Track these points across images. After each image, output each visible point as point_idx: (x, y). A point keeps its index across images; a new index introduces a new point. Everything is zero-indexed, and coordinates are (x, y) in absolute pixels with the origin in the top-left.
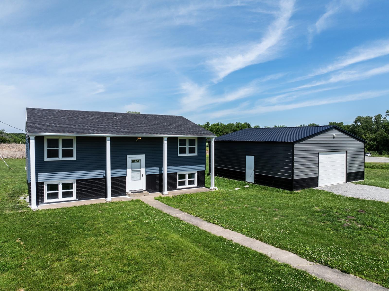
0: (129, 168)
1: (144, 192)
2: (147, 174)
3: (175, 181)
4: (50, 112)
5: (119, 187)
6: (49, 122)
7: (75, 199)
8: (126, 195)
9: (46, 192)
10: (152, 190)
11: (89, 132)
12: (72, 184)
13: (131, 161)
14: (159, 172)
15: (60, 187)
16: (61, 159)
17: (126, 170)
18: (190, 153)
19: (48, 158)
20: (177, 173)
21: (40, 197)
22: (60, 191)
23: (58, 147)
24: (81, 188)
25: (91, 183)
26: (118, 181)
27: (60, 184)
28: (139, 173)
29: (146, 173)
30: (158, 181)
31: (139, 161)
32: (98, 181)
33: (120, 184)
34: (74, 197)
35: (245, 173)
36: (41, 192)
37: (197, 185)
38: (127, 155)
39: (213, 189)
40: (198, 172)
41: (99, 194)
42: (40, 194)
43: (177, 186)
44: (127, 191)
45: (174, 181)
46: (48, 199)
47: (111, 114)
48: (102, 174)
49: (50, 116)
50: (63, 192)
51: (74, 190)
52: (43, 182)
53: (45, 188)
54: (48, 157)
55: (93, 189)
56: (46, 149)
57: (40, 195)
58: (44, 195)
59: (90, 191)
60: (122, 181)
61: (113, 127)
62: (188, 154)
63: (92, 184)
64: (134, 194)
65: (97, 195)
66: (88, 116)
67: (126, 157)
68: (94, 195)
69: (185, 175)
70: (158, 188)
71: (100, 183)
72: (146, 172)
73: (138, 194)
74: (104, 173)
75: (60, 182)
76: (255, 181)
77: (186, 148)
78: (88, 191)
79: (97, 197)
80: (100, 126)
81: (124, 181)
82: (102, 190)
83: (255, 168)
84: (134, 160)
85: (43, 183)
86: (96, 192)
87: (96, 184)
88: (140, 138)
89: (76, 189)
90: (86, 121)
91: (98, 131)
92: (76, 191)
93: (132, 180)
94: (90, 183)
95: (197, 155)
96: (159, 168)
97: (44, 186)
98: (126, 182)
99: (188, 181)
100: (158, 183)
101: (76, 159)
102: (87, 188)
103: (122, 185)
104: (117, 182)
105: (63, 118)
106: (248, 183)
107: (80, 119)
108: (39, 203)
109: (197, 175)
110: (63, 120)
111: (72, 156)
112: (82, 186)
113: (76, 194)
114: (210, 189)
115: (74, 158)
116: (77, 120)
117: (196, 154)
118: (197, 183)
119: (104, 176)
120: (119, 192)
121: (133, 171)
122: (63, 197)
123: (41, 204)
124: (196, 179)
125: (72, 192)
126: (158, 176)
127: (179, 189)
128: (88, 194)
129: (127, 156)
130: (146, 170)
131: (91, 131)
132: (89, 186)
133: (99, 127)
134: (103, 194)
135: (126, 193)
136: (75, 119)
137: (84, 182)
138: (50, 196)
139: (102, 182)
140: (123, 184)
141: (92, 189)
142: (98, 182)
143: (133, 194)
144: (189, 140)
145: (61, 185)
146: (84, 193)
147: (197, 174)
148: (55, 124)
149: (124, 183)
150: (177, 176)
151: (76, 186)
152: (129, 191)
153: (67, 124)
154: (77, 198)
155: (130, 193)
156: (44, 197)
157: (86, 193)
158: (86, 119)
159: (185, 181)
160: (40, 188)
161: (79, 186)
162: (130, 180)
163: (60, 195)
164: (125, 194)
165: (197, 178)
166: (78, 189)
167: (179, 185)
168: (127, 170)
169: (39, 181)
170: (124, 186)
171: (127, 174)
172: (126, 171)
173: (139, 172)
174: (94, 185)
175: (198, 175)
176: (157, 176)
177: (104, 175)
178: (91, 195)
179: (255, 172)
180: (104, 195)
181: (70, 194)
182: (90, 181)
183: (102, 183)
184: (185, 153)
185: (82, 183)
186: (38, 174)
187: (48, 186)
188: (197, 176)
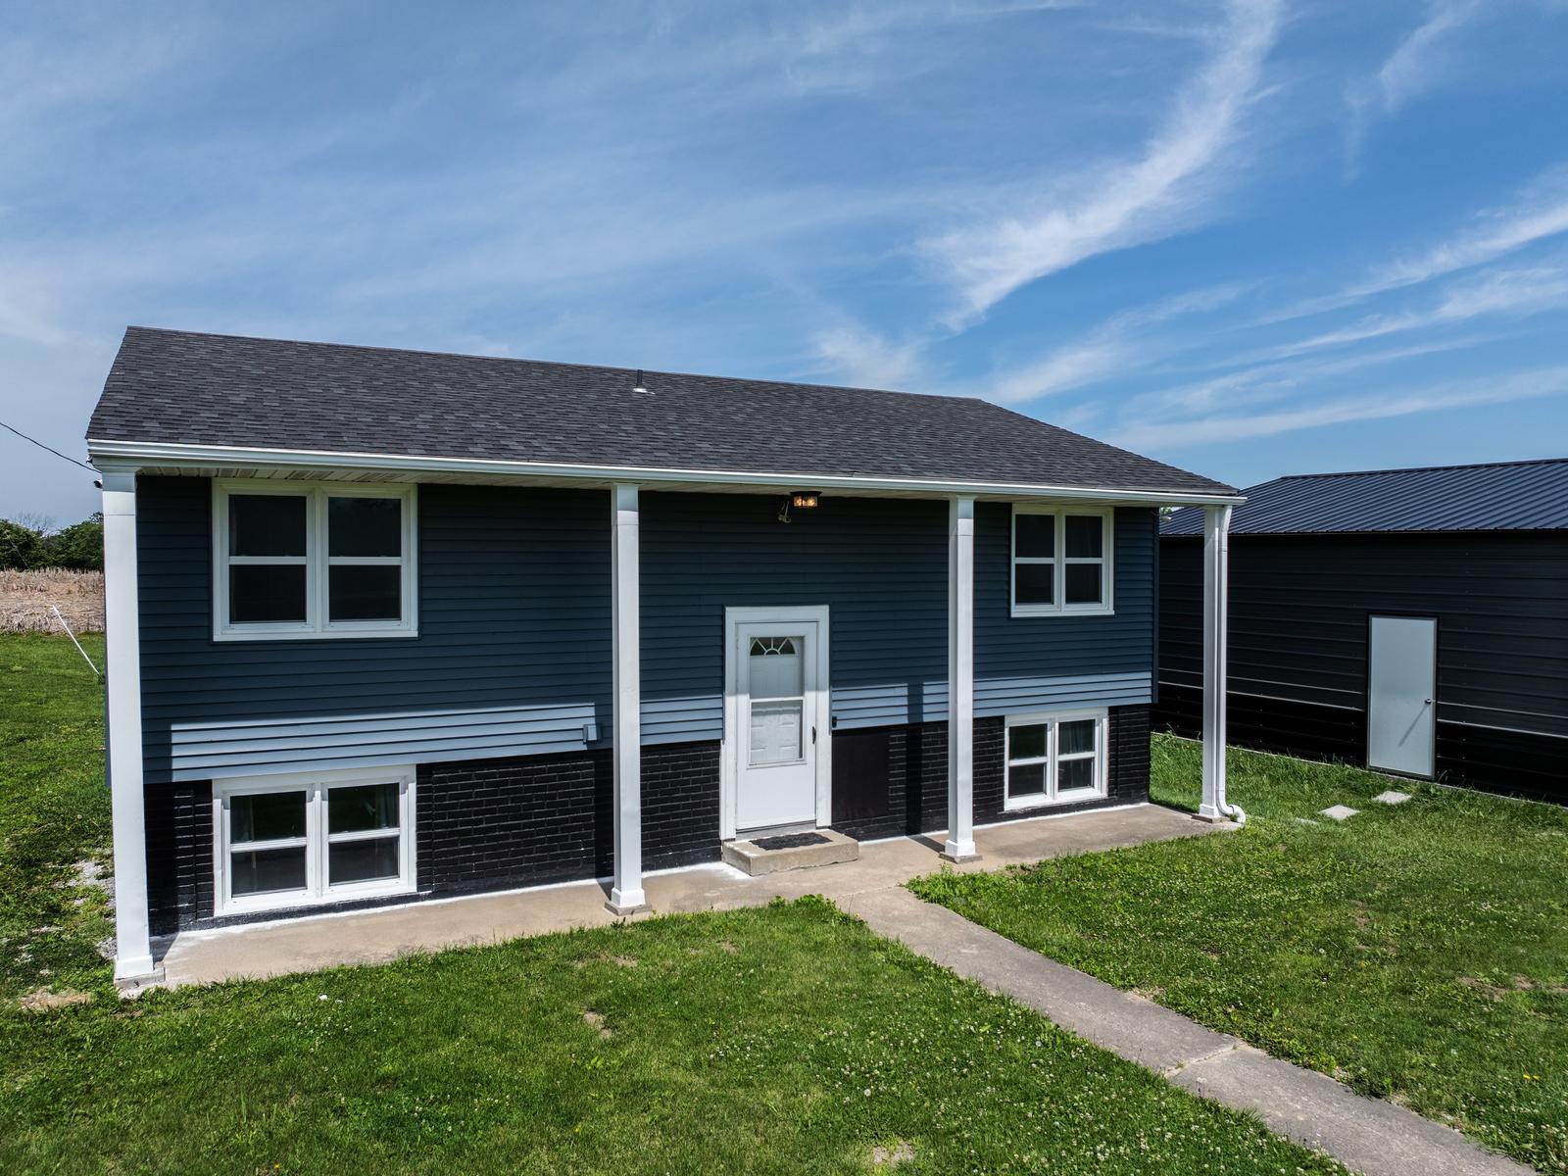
0: (737, 692)
1: (828, 840)
2: (840, 726)
3: (995, 765)
4: (265, 348)
5: (678, 807)
6: (248, 389)
7: (413, 889)
8: (716, 856)
9: (224, 848)
10: (869, 822)
11: (505, 448)
12: (392, 791)
13: (746, 647)
14: (905, 711)
15: (317, 812)
16: (319, 628)
17: (717, 704)
18: (1071, 598)
19: (233, 626)
20: (1001, 720)
21: (185, 881)
22: (317, 839)
23: (303, 553)
24: (452, 815)
25: (514, 782)
26: (674, 768)
27: (318, 793)
28: (795, 718)
29: (834, 721)
30: (900, 768)
31: (795, 645)
32: (551, 770)
33: (684, 790)
34: (406, 881)
35: (1362, 719)
36: (196, 850)
37: (1110, 791)
38: (727, 609)
39: (1217, 815)
40: (1113, 710)
41: (557, 856)
42: (184, 861)
43: (1003, 797)
44: (726, 831)
45: (989, 765)
46: (236, 890)
47: (609, 375)
48: (579, 724)
49: (260, 366)
50: (333, 847)
51: (406, 832)
52: (208, 784)
53: (221, 817)
54: (238, 615)
55: (526, 826)
56: (222, 561)
57: (184, 872)
58: (211, 868)
59: (506, 837)
60: (698, 773)
61: (641, 429)
62: (1061, 607)
63: (519, 790)
64: (772, 858)
65: (543, 858)
66: (487, 378)
67: (723, 617)
68: (528, 860)
69: (1041, 730)
70: (900, 812)
71: (567, 786)
72: (835, 714)
73: (795, 854)
74: (593, 721)
75: (318, 781)
76: (1438, 765)
77: (1050, 567)
78: (490, 839)
79: (547, 874)
80: (562, 423)
81: (706, 772)
82: (578, 828)
83: (1439, 692)
84: (766, 641)
85: (203, 789)
86: (541, 841)
87: (544, 788)
88: (811, 503)
89: (419, 827)
90: (475, 398)
91: (563, 449)
92: (419, 837)
93: (752, 766)
94: (506, 783)
95: (1112, 613)
96: (905, 692)
97: (210, 809)
98: (717, 779)
99: (1062, 764)
100: (900, 782)
101: (415, 634)
102: (488, 821)
103: (693, 798)
104: (664, 777)
105: (336, 380)
106: (1398, 780)
107: (440, 386)
108: (182, 917)
109: (1111, 732)
110: (340, 387)
111: (392, 611)
112: (454, 806)
113: (419, 856)
114: (1200, 815)
115: (406, 626)
116: (421, 390)
117: (1105, 607)
118: (1110, 777)
119: (588, 743)
120: (678, 840)
121: (758, 711)
122: (338, 875)
123: (195, 927)
124: (1100, 754)
125: (394, 842)
126: (900, 739)
127: (1013, 815)
128: (489, 857)
129: (724, 611)
130: (832, 701)
131: (513, 444)
132: (501, 801)
133: (560, 429)
134: (581, 854)
135: (720, 842)
136: (412, 386)
137: (469, 777)
138: (252, 873)
139: (577, 776)
140: (699, 789)
141: (517, 827)
142: (553, 779)
143: (763, 852)
144: (1071, 521)
145: (323, 799)
146: (469, 851)
147: (1111, 725)
148: (284, 401)
149: (708, 780)
150: (1003, 736)
151: (419, 808)
152: (739, 832)
153: (358, 405)
154: (422, 883)
155: (744, 845)
156: (211, 878)
157: (478, 850)
158: (473, 386)
159: (1041, 767)
160: (183, 822)
161: (438, 808)
162: (743, 763)
163: (317, 863)
164: (713, 850)
165: (1110, 750)
166: (429, 826)
167: (1012, 793)
168: (723, 699)
169: (176, 778)
170: (706, 804)
171: (722, 729)
172: (722, 709)
173: (794, 712)
174: (530, 799)
175: (1117, 731)
176: (894, 739)
177: (593, 736)
178: (509, 863)
179: (1439, 711)
180: (588, 862)
181: (377, 859)
182: (502, 775)
183: (575, 785)
184: (1047, 597)
185: (455, 788)
186: (174, 727)
187: (238, 804)
188: (1111, 737)
